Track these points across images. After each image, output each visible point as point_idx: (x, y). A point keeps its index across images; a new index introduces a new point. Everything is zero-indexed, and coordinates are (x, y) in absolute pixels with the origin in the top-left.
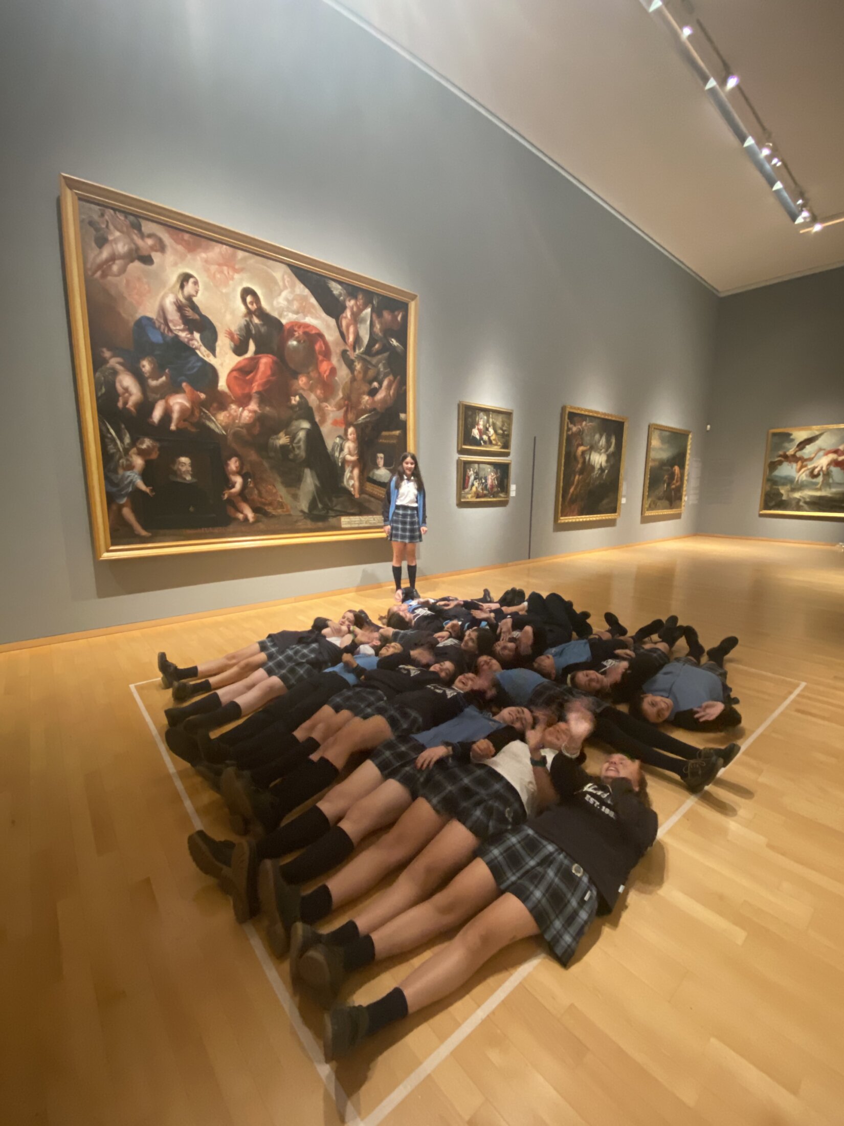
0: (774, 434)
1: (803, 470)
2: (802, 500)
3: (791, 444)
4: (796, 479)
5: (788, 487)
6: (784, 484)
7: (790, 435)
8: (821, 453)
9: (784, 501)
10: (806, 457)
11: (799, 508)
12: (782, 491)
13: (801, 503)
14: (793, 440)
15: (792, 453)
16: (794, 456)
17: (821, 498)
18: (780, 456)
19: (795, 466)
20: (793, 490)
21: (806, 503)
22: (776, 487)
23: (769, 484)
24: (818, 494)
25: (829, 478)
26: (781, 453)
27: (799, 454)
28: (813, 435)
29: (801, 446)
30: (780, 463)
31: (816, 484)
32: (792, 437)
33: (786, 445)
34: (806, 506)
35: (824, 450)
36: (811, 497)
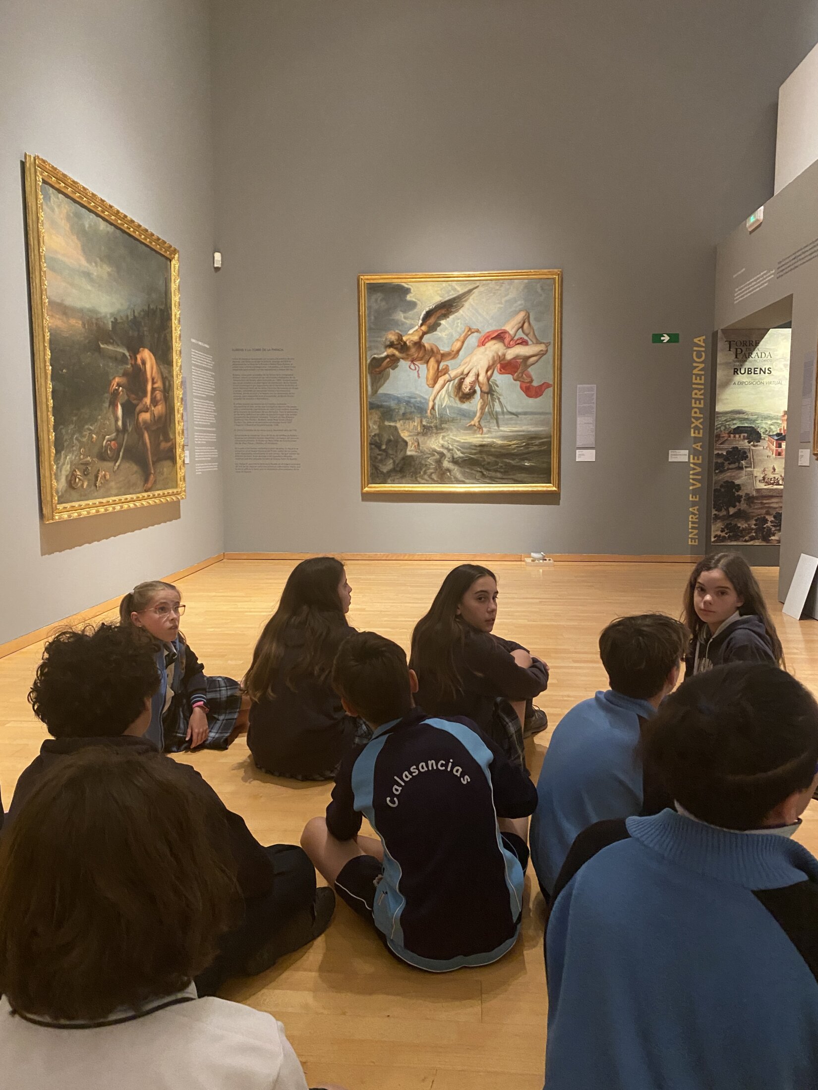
0: (373, 288)
1: (441, 381)
2: (448, 455)
3: (410, 314)
4: (431, 404)
5: (415, 424)
6: (406, 417)
7: (407, 291)
8: (473, 339)
9: (411, 457)
10: (444, 349)
11: (443, 476)
12: (405, 435)
13: (446, 464)
14: (413, 305)
15: (416, 338)
16: (419, 345)
17: (483, 448)
18: (391, 345)
19: (425, 370)
20: (426, 431)
21: (455, 461)
22: (392, 424)
23: (376, 416)
24: (476, 439)
25: (493, 400)
26: (392, 337)
27: (427, 341)
28: (453, 295)
29: (432, 320)
30: (393, 361)
31: (469, 415)
32: (409, 298)
33: (400, 316)
34: (456, 471)
35: (478, 331)
36: (464, 447)
